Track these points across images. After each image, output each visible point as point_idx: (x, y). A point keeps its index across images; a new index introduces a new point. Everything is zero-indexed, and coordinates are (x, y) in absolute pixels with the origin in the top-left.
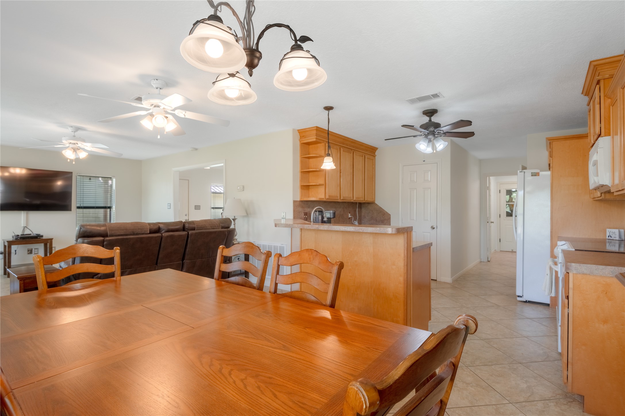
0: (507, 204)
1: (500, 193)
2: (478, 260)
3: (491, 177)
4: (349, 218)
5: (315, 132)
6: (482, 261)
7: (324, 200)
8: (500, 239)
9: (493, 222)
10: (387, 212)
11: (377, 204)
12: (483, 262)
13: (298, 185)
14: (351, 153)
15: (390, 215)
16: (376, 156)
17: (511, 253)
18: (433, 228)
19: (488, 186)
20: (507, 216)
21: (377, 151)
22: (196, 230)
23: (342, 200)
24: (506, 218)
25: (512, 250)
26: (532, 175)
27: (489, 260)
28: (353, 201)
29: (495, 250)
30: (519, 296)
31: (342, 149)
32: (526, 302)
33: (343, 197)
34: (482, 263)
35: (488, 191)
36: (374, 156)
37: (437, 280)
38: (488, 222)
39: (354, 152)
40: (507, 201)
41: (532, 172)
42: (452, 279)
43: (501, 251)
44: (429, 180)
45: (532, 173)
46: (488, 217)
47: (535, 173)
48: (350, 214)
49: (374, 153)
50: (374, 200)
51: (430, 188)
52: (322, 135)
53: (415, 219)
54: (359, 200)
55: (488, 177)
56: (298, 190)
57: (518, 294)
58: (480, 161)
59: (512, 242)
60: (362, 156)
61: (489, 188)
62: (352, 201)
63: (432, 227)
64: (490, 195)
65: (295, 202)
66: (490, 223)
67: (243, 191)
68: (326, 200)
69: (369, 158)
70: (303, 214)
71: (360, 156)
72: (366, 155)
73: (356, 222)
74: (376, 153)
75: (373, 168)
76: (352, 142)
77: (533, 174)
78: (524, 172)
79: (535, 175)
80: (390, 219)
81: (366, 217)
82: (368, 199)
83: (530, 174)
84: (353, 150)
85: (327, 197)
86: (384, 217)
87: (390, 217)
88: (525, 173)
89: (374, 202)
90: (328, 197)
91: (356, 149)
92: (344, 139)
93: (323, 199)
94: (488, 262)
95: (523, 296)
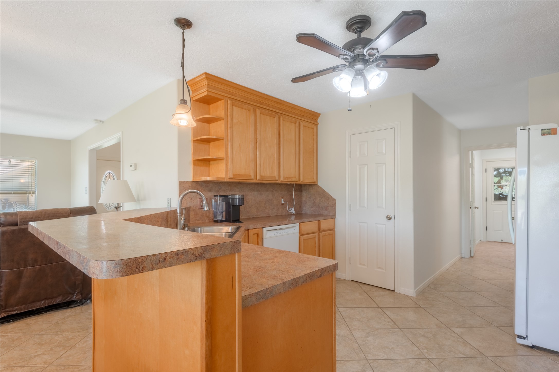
0: (494, 186)
1: (486, 172)
2: (458, 256)
3: (474, 152)
4: (283, 204)
5: (205, 82)
6: (463, 257)
7: (225, 180)
8: (486, 227)
9: (477, 208)
10: (331, 196)
11: (319, 186)
12: (465, 258)
13: (189, 158)
14: (275, 117)
15: (335, 200)
16: (319, 124)
17: (500, 244)
18: (389, 218)
19: (470, 162)
20: (494, 200)
21: (319, 118)
22: (20, 225)
23: (258, 180)
24: (493, 202)
25: (502, 241)
26: (543, 134)
27: (472, 256)
28: (280, 182)
29: (481, 240)
30: (521, 336)
31: (258, 111)
32: (533, 347)
33: (261, 176)
34: (463, 259)
35: (470, 168)
36: (316, 125)
37: (395, 291)
38: (470, 208)
39: (281, 117)
40: (496, 182)
41: (543, 128)
42: (415, 291)
43: (487, 241)
44: (384, 152)
45: (542, 130)
46: (471, 201)
47: (548, 130)
48: (282, 200)
49: (316, 120)
50: (315, 181)
51: (385, 163)
52: (220, 87)
53: (366, 206)
54: (290, 180)
55: (470, 152)
56: (190, 168)
57: (518, 332)
58: (461, 133)
59: (501, 231)
60: (295, 123)
61: (471, 165)
62: (277, 182)
63: (387, 217)
64: (473, 174)
65: (181, 184)
66: (474, 209)
67: (136, 170)
68: (228, 180)
69: (306, 126)
70: (199, 200)
71: (292, 122)
72: (302, 122)
73: (292, 209)
74: (318, 121)
75: (313, 140)
76: (276, 102)
77: (545, 131)
78: (529, 129)
79: (549, 134)
80: (334, 205)
81: (307, 203)
82: (305, 179)
83: (540, 132)
84: (279, 114)
85: (230, 176)
86: (328, 202)
87: (335, 203)
88: (531, 131)
89: (315, 183)
90: (232, 177)
91: (284, 113)
92: (261, 97)
93: (223, 178)
94: (471, 258)
95: (527, 336)
